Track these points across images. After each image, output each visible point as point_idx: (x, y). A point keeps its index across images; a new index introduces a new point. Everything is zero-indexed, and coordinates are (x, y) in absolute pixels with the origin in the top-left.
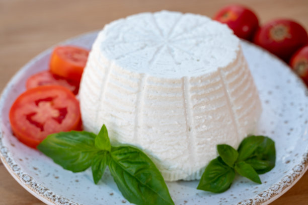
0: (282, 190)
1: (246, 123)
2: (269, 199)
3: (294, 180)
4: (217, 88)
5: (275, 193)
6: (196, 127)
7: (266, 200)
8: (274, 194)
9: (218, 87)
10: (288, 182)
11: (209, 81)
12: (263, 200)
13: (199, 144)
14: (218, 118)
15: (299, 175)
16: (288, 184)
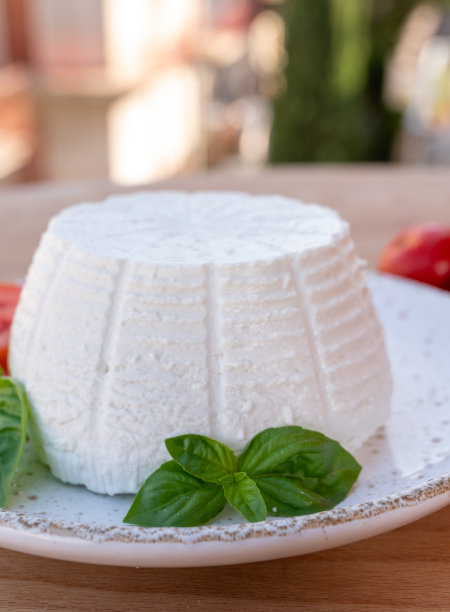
0: (199, 541)
1: (246, 406)
2: (154, 541)
3: (248, 535)
4: (188, 301)
5: (176, 536)
6: (117, 369)
7: (144, 541)
8: (171, 536)
9: (190, 300)
10: (226, 533)
11: (172, 281)
12: (137, 536)
13: (112, 405)
14: (170, 364)
15: (270, 534)
16: (223, 536)
